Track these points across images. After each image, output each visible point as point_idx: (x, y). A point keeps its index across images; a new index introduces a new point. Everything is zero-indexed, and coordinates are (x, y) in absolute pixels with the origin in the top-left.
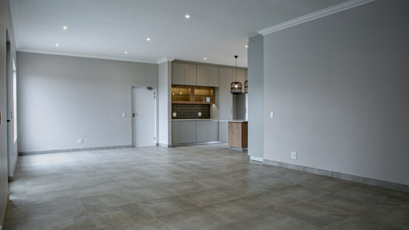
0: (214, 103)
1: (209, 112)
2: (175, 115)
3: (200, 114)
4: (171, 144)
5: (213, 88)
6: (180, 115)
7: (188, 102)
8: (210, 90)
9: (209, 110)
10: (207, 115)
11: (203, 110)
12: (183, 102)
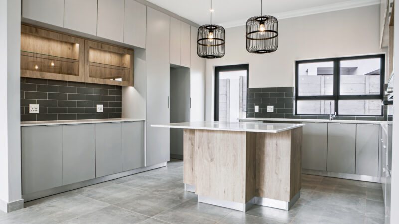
0: (133, 85)
1: (120, 104)
2: (34, 108)
3: (100, 108)
4: (19, 198)
5: (131, 50)
6: (51, 110)
7: (72, 78)
8: (122, 55)
9: (120, 99)
10: (115, 111)
11: (108, 98)
12: (59, 77)
